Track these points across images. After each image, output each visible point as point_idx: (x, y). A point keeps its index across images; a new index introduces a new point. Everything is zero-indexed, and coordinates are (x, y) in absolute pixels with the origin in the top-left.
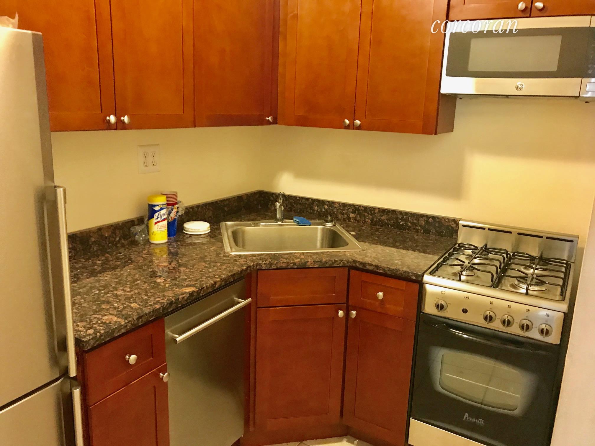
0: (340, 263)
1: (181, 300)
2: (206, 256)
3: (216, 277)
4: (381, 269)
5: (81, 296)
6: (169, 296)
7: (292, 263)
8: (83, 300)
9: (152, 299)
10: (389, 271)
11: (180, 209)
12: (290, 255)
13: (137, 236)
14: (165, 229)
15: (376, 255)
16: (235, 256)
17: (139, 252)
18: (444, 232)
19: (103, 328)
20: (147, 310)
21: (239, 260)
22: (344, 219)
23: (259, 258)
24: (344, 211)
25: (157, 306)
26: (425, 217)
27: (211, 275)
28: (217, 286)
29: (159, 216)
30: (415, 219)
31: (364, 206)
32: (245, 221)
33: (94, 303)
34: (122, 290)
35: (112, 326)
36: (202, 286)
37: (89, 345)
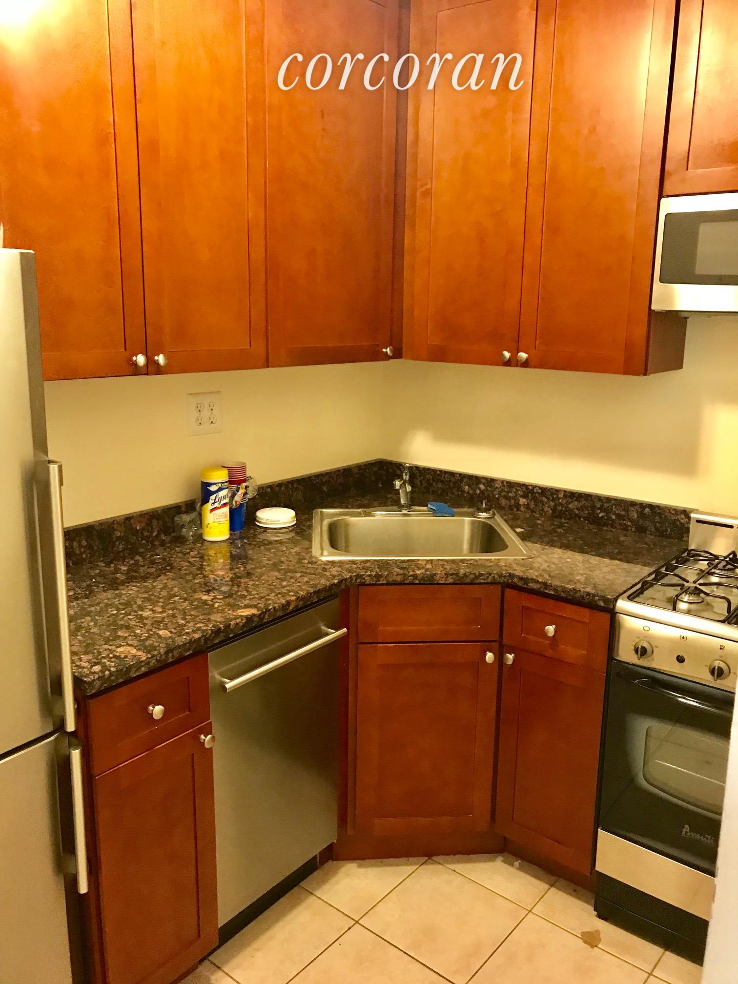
0: (488, 577)
1: (234, 627)
2: (282, 562)
3: (290, 594)
4: (551, 588)
5: (91, 616)
6: (216, 621)
7: (411, 576)
8: (93, 623)
9: (191, 624)
10: (563, 592)
11: (250, 489)
12: (411, 563)
13: (184, 530)
14: (226, 519)
15: (548, 566)
16: (326, 562)
17: (184, 554)
18: (669, 530)
19: (115, 665)
20: (181, 640)
21: (331, 570)
22: (510, 506)
23: (361, 567)
24: (510, 494)
25: (197, 636)
26: (639, 506)
27: (284, 591)
28: (291, 608)
29: (217, 500)
30: (622, 509)
31: (541, 486)
32: (352, 508)
33: (108, 628)
34: (151, 610)
35: (127, 662)
36: (267, 607)
37: (93, 687)
